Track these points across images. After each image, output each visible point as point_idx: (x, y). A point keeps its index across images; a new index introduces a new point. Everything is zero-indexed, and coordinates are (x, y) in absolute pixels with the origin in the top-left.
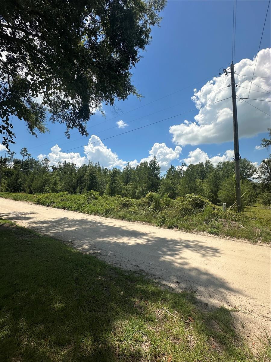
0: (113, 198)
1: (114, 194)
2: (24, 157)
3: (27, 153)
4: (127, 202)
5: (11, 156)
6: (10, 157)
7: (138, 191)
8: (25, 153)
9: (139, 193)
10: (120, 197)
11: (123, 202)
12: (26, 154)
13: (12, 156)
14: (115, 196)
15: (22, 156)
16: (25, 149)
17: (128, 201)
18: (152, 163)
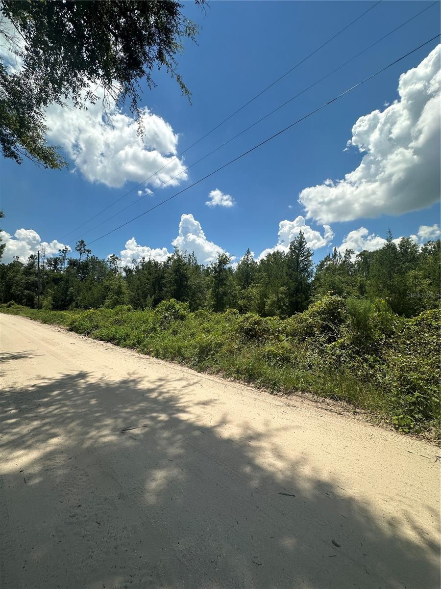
0: (218, 316)
1: (224, 308)
2: (81, 254)
3: (85, 247)
4: (256, 326)
5: (63, 254)
6: (61, 256)
7: (269, 302)
8: (83, 249)
9: (271, 305)
10: (235, 314)
11: (247, 325)
12: (85, 249)
13: (65, 253)
14: (225, 312)
15: (78, 253)
16: (82, 242)
17: (257, 323)
18: (295, 246)
